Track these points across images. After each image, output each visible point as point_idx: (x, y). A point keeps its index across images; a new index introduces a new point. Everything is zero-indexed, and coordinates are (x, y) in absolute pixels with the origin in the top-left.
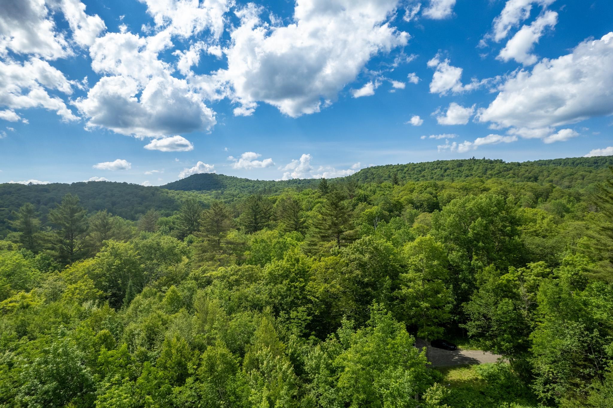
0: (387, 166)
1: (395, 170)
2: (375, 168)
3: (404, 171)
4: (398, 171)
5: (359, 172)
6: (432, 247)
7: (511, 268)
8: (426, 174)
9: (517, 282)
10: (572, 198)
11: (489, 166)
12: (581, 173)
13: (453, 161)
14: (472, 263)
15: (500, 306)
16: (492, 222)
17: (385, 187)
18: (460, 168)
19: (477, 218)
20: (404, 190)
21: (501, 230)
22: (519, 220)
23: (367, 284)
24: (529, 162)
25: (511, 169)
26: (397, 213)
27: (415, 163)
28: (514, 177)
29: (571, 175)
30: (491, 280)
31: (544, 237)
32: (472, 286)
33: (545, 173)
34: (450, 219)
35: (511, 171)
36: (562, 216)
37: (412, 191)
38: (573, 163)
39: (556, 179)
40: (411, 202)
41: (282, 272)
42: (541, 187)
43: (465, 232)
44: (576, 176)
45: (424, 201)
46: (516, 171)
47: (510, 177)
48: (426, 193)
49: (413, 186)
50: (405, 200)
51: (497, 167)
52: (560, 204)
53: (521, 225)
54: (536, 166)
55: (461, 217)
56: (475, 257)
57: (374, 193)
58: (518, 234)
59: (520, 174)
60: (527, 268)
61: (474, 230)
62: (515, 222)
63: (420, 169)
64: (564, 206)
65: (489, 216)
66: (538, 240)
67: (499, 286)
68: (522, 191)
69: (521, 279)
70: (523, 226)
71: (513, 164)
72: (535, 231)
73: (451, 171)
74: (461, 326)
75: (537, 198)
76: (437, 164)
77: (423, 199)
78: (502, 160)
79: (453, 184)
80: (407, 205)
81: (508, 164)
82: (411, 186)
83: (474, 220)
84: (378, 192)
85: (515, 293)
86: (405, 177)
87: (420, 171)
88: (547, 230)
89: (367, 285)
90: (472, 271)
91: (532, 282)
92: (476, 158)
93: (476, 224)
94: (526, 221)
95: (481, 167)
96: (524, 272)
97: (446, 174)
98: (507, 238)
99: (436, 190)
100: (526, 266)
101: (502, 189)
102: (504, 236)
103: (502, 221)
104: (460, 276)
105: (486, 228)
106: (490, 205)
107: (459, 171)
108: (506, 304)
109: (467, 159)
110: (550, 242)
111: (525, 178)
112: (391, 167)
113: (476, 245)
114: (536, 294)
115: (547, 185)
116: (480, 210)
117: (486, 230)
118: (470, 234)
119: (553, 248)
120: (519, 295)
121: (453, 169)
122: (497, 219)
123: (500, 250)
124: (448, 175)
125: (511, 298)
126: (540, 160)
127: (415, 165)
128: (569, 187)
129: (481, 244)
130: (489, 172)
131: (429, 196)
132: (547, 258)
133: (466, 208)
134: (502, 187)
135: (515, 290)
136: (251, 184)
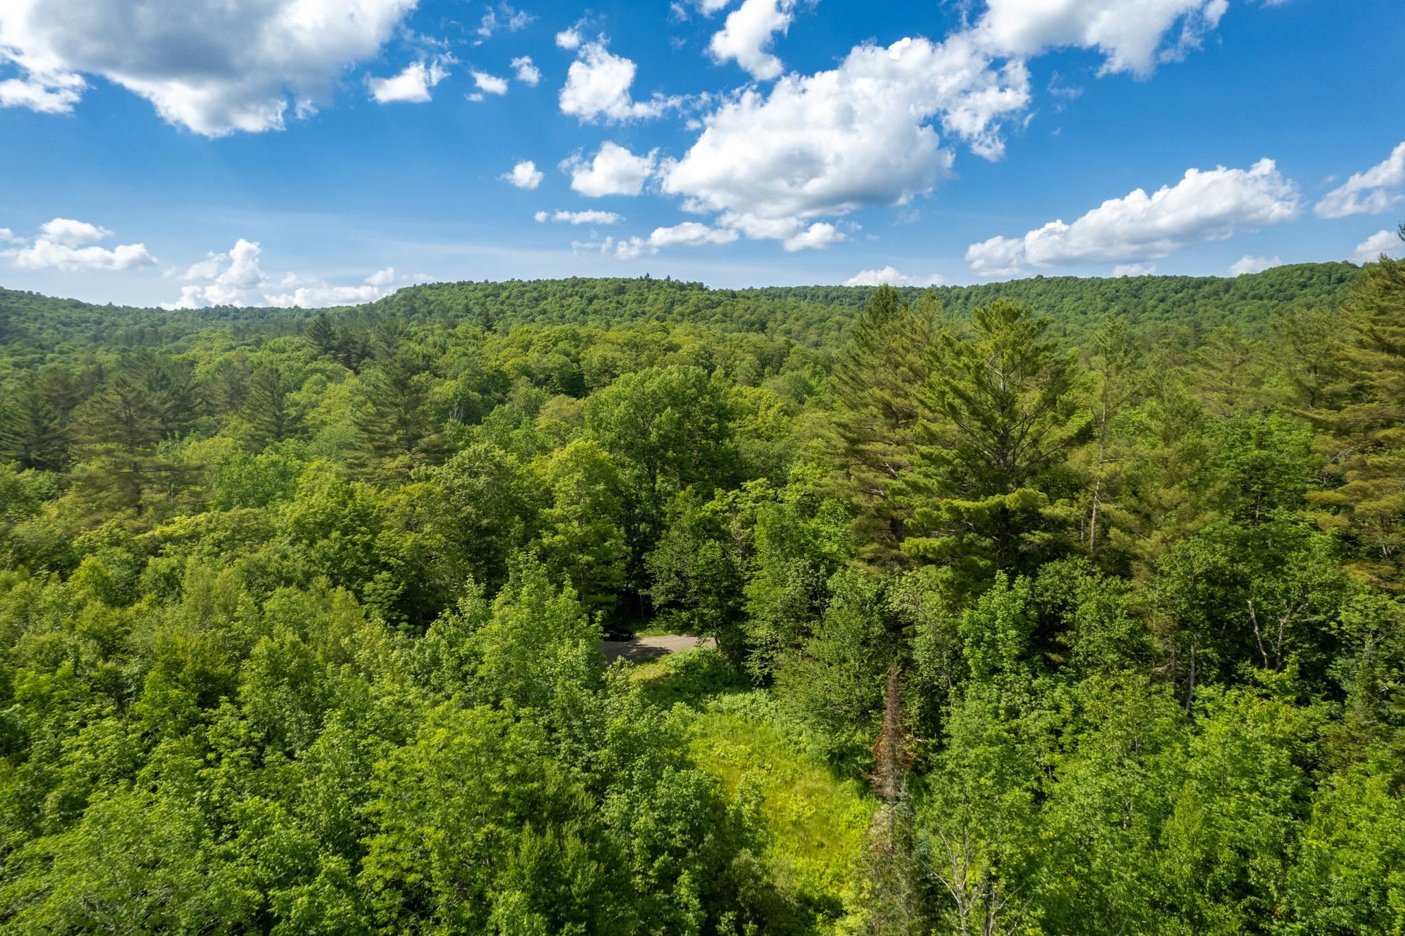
0: (462, 285)
1: (480, 294)
2: (431, 287)
3: (501, 298)
4: (486, 296)
5: (394, 296)
6: (595, 461)
7: (719, 492)
8: (548, 308)
9: (727, 514)
10: (819, 368)
11: (678, 296)
12: (838, 318)
13: (606, 280)
14: (657, 487)
15: (701, 552)
16: (688, 415)
17: (466, 338)
18: (620, 298)
19: (665, 408)
20: (508, 345)
21: (703, 430)
22: (731, 411)
23: (486, 529)
24: (751, 289)
25: (719, 304)
26: (499, 395)
27: (525, 280)
28: (724, 321)
29: (821, 321)
30: (688, 512)
31: (768, 439)
32: (659, 526)
33: (779, 315)
34: (620, 411)
35: (719, 309)
36: (802, 402)
37: (526, 347)
38: (826, 297)
39: (796, 328)
40: (526, 371)
41: (323, 517)
42: (771, 344)
43: (645, 434)
44: (828, 323)
45: (552, 370)
46: (729, 308)
47: (717, 322)
48: (557, 352)
49: (527, 337)
50: (514, 367)
51: (693, 300)
52: (799, 379)
53: (734, 420)
54: (763, 299)
55: (638, 407)
56: (659, 479)
57: (444, 351)
58: (729, 435)
59: (735, 315)
60: (742, 491)
61: (660, 429)
62: (725, 414)
63: (535, 294)
64: (806, 384)
65: (684, 404)
66: (758, 445)
67: (700, 523)
68: (739, 351)
69: (733, 509)
70: (738, 421)
71: (723, 293)
72: (756, 430)
73: (602, 302)
74: (641, 592)
75: (763, 367)
76: (573, 286)
77: (551, 365)
78: (702, 284)
79: (611, 335)
80: (518, 377)
81: (714, 292)
82: (525, 336)
83: (659, 411)
84: (453, 349)
85: (723, 531)
86: (502, 311)
87: (536, 300)
88: (773, 428)
89: (488, 531)
90: (657, 499)
91: (749, 511)
92: (654, 277)
93: (663, 418)
94: (742, 412)
95: (662, 297)
96: (737, 497)
97: (592, 308)
98: (712, 443)
99: (577, 346)
100: (740, 487)
101: (703, 348)
102: (707, 439)
103: (705, 413)
104: (637, 511)
105: (679, 425)
106: (683, 384)
107: (618, 302)
108: (711, 550)
109: (634, 278)
110: (777, 447)
111: (744, 323)
112: (471, 288)
113: (663, 456)
114: (753, 531)
115: (780, 340)
116: (670, 393)
117: (679, 429)
118: (653, 437)
119: (780, 457)
120: (729, 534)
121: (605, 298)
122: (696, 410)
123: (701, 464)
124: (595, 312)
125: (716, 539)
126: (771, 288)
127: (524, 286)
128: (817, 345)
129: (670, 454)
130: (678, 309)
131: (563, 358)
132: (771, 475)
133: (647, 391)
134: (702, 342)
135: (723, 527)
136: (94, 316)
